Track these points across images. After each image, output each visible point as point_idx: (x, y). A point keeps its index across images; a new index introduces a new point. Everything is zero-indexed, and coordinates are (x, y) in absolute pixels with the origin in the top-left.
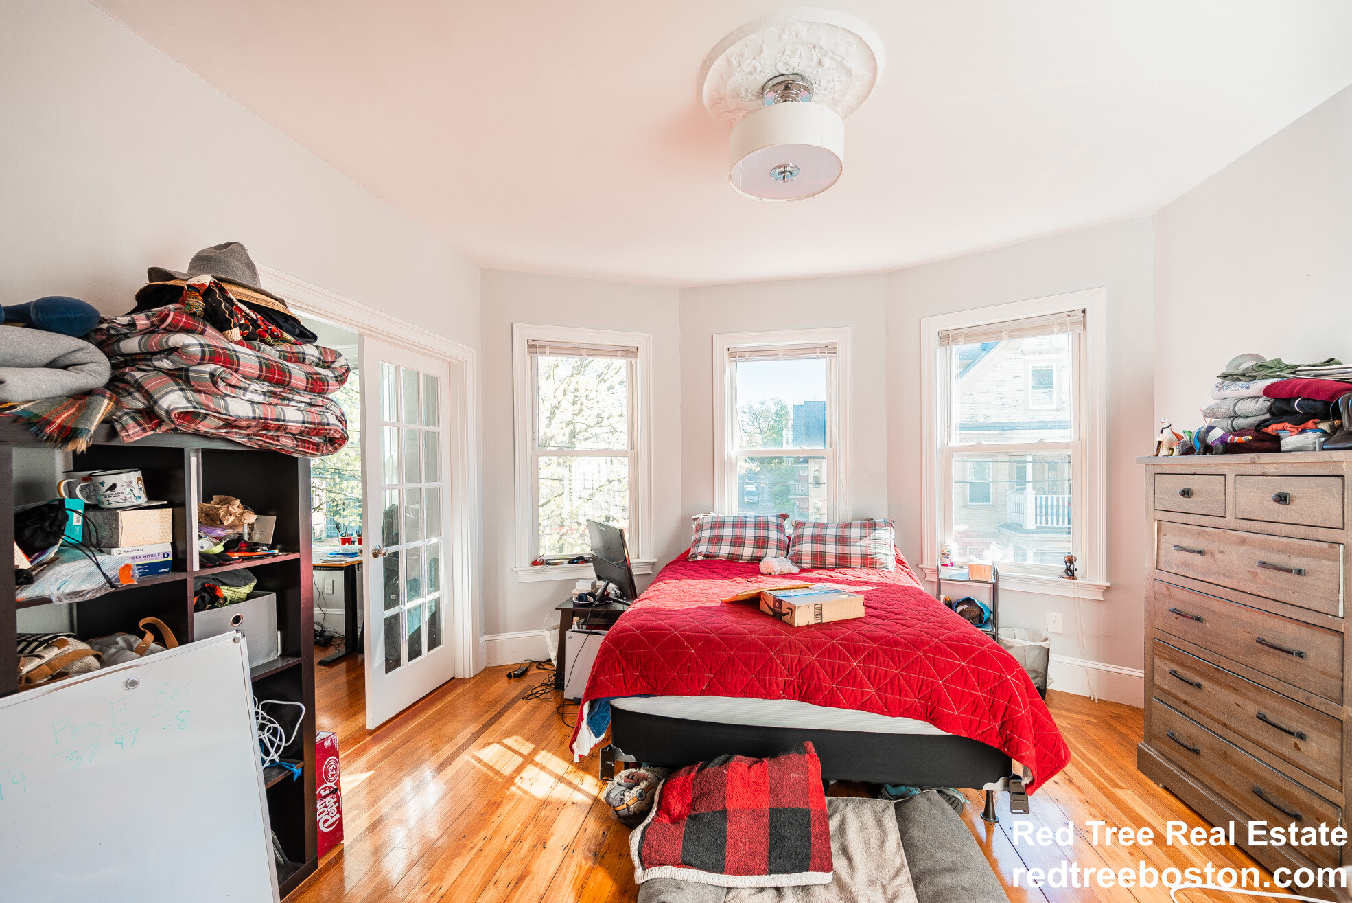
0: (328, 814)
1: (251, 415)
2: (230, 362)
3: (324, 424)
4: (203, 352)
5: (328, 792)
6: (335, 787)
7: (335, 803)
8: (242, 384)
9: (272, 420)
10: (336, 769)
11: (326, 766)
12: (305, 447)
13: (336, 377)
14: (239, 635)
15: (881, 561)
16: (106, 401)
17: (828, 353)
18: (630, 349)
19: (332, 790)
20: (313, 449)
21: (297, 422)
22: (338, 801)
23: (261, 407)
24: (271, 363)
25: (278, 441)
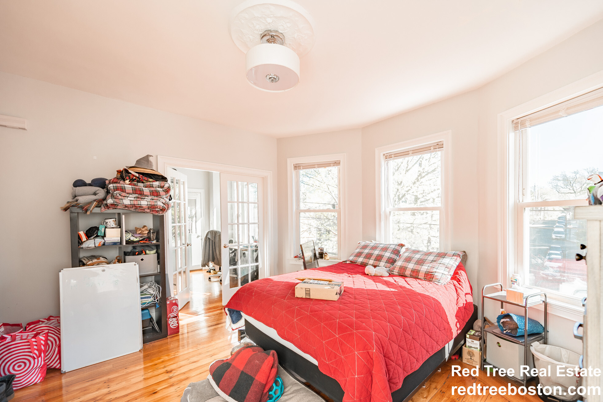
0: (174, 323)
1: (130, 204)
2: (123, 190)
3: (155, 205)
4: (114, 188)
5: (173, 316)
6: (176, 316)
7: (176, 320)
8: (126, 196)
9: (136, 205)
10: (177, 310)
11: (173, 308)
12: (153, 212)
13: (163, 190)
14: (136, 263)
15: (437, 277)
16: (95, 202)
17: (438, 148)
18: (337, 162)
19: (175, 316)
20: (156, 212)
21: (145, 205)
22: (177, 320)
23: (133, 201)
24: (136, 189)
25: (144, 210)
